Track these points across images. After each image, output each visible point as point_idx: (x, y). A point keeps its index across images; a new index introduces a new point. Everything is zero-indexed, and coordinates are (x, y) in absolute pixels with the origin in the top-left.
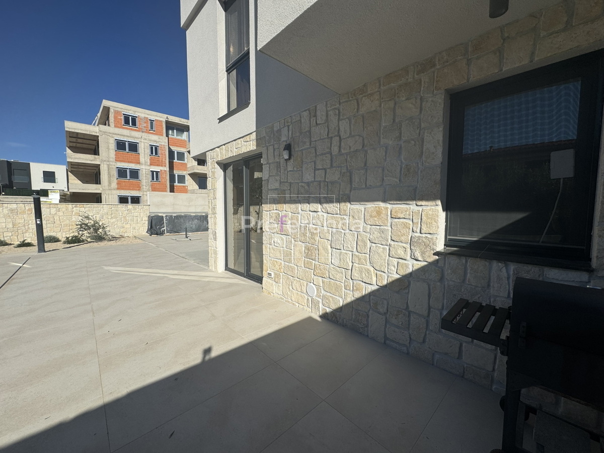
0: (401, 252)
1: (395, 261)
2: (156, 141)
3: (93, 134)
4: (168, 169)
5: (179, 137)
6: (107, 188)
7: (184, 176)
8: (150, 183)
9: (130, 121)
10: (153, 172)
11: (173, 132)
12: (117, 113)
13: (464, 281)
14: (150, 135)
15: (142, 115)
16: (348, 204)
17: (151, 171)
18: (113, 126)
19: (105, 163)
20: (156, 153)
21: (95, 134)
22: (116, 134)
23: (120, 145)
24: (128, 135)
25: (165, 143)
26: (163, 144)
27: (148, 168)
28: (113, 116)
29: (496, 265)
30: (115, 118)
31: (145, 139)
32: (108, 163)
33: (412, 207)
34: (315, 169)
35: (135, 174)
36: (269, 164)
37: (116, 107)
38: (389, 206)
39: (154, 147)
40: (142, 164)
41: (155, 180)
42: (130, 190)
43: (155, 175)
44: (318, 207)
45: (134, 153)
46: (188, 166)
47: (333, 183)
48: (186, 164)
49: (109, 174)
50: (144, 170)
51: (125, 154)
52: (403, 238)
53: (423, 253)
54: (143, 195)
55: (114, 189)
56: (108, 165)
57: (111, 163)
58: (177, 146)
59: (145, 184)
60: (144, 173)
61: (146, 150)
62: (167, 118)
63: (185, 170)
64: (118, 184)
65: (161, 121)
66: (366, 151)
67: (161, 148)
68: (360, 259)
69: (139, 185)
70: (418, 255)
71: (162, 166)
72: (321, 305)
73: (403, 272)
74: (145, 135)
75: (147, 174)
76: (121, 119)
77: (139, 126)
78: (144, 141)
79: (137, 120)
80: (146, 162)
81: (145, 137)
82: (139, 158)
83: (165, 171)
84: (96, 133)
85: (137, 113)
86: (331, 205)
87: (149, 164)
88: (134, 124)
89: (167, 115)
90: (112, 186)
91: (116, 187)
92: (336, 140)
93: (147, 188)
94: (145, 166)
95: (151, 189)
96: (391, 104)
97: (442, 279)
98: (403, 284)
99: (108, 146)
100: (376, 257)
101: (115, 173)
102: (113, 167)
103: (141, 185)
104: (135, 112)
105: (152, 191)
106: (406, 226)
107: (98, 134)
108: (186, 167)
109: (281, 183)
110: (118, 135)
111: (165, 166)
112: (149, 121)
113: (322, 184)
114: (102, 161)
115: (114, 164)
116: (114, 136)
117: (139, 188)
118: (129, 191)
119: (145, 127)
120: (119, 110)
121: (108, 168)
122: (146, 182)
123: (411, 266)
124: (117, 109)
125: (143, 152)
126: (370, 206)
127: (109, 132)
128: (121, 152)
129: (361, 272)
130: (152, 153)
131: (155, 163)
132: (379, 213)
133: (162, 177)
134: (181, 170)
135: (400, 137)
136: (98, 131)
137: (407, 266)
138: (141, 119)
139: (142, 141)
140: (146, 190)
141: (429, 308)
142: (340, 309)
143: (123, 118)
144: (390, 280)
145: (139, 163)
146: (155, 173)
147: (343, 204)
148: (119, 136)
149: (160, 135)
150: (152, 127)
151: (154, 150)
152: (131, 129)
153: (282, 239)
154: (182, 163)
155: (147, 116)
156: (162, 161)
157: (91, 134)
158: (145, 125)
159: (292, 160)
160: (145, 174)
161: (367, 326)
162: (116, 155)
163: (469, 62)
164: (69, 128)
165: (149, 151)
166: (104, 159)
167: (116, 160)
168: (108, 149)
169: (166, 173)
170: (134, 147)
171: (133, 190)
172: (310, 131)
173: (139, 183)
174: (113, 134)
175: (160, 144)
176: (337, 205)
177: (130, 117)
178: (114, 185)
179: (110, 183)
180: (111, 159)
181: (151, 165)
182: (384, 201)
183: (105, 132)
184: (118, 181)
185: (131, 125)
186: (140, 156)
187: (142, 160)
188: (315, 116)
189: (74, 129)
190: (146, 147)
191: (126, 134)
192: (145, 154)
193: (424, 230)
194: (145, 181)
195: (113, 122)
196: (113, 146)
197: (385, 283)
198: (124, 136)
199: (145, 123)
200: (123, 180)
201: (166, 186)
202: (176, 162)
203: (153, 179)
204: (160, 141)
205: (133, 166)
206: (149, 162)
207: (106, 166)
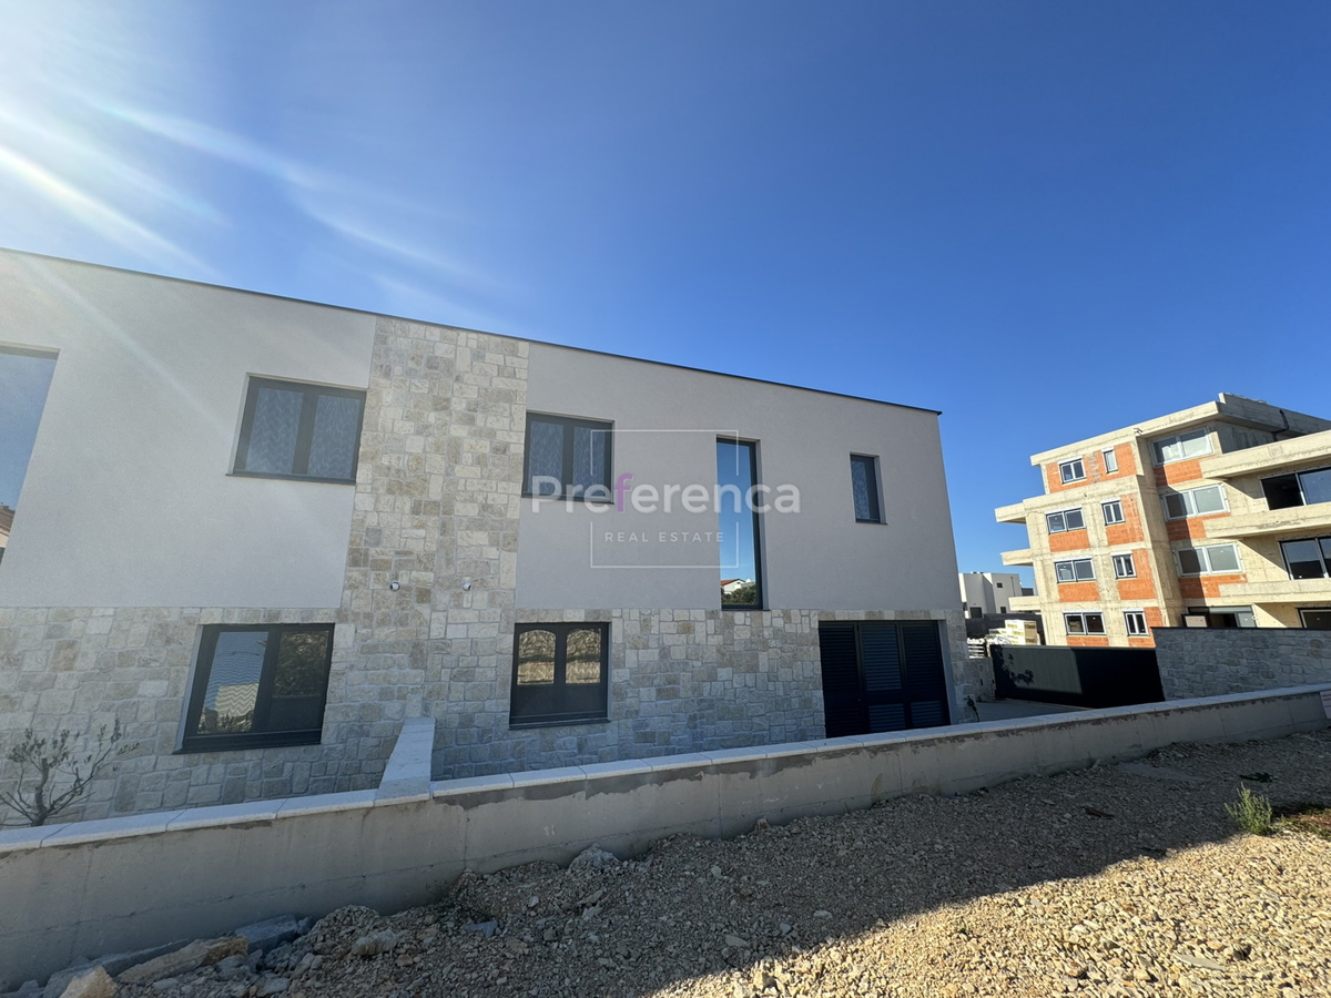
2: (1112, 493)
3: (1020, 517)
4: (1150, 545)
6: (1046, 600)
8: (1114, 583)
9: (1073, 471)
10: (1117, 559)
11: (1176, 449)
12: (1051, 467)
15: (1090, 451)
17: (1114, 557)
18: (1046, 493)
19: (1037, 558)
20: (1118, 517)
21: (1022, 516)
22: (1050, 505)
23: (1055, 522)
24: (1062, 499)
25: (1132, 488)
27: (1105, 551)
28: (1047, 475)
30: (1050, 477)
31: (1092, 496)
32: (1042, 558)
35: (1084, 569)
37: (1050, 459)
39: (1111, 506)
40: (1094, 547)
41: (1126, 575)
42: (1081, 600)
43: (1124, 564)
45: (1077, 530)
49: (1045, 576)
50: (1100, 559)
51: (1064, 535)
54: (1106, 608)
55: (1056, 602)
56: (1042, 561)
57: (1046, 557)
59: (1105, 587)
60: (1101, 563)
61: (1096, 516)
62: (1139, 431)
64: (1061, 592)
65: (1127, 444)
67: (1126, 501)
69: (1094, 589)
71: (1134, 541)
74: (1087, 489)
75: (1107, 565)
76: (1058, 475)
77: (1089, 473)
78: (1091, 500)
79: (1083, 464)
80: (1100, 541)
82: (1087, 536)
83: (1143, 550)
85: (1080, 453)
87: (1106, 543)
88: (1079, 473)
89: (1136, 426)
90: (1052, 597)
91: (1059, 598)
93: (1111, 593)
94: (1100, 550)
95: (1118, 595)
99: (1039, 529)
101: (1052, 573)
102: (1049, 562)
103: (1098, 590)
104: (1077, 451)
105: (1122, 599)
107: (1025, 515)
111: (1142, 539)
112: (1103, 456)
114: (1034, 555)
115: (1049, 557)
116: (1043, 509)
117: (1095, 595)
118: (1080, 604)
119: (1096, 471)
120: (1055, 460)
121: (1043, 566)
122: (1107, 582)
124: (1049, 462)
125: (1092, 522)
127: (1041, 505)
128: (1057, 533)
130: (1109, 519)
131: (1119, 537)
133: (1141, 566)
136: (1023, 511)
138: (1089, 459)
139: (1088, 501)
140: (1110, 598)
143: (1060, 471)
145: (1087, 546)
146: (1122, 559)
148: (1050, 508)
149: (1128, 474)
151: (1113, 511)
152: (1076, 486)
155: (1097, 448)
156: (1132, 529)
158: (1097, 467)
160: (1104, 564)
162: (1050, 541)
164: (1000, 518)
165: (1101, 518)
166: (1036, 551)
167: (1052, 550)
168: (1039, 534)
169: (1146, 556)
170: (1075, 519)
171: (1085, 600)
173: (1095, 584)
174: (1042, 507)
175: (1121, 496)
177: (1071, 464)
178: (1055, 595)
179: (1048, 591)
180: (1044, 551)
181: (1111, 543)
183: (1032, 508)
184: (1060, 587)
185: (1074, 478)
186: (1089, 532)
187: (1092, 538)
189: (1004, 517)
190: (1096, 512)
191: (1068, 500)
192: (1095, 526)
194: (1104, 580)
195: (1047, 485)
196: (1044, 526)
198: (1056, 504)
199: (1096, 462)
200: (1067, 582)
201: (1153, 586)
202: (1195, 518)
203: (1120, 573)
204: (1120, 490)
205: (1078, 554)
206: (1106, 538)
207: (1039, 563)
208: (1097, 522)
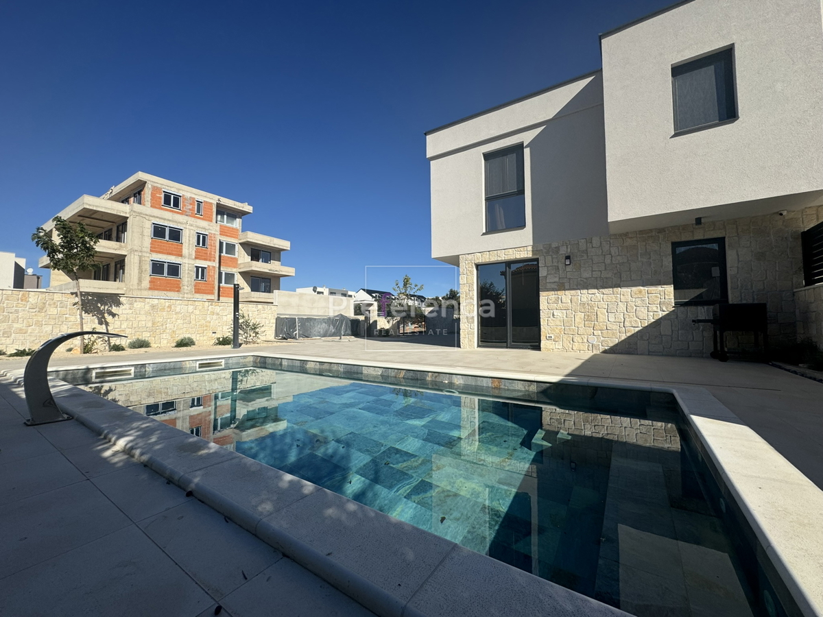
0: (655, 309)
1: (652, 314)
2: (204, 228)
3: (122, 214)
4: (217, 266)
5: (229, 225)
6: (136, 288)
7: (233, 275)
8: (193, 283)
9: (171, 201)
10: (197, 268)
11: (223, 218)
12: (155, 189)
13: (687, 317)
14: (199, 220)
15: (188, 195)
16: (619, 289)
17: (196, 267)
18: (149, 206)
19: (136, 253)
20: (204, 244)
21: (124, 215)
22: (154, 217)
23: (159, 231)
24: (169, 218)
25: (216, 231)
26: (213, 232)
27: (192, 262)
28: (150, 193)
29: (699, 308)
30: (153, 195)
31: (191, 225)
32: (140, 254)
33: (659, 288)
34: (592, 271)
35: (174, 270)
36: (547, 267)
37: (155, 182)
38: (647, 289)
39: (201, 236)
40: (185, 257)
41: (200, 279)
42: (167, 290)
43: (201, 272)
44: (595, 291)
45: (174, 243)
46: (239, 262)
47: (606, 278)
48: (236, 259)
49: (140, 267)
50: (187, 265)
51: (164, 243)
52: (655, 302)
53: (667, 308)
55: (146, 289)
56: (140, 257)
57: (145, 254)
58: (227, 236)
59: (186, 283)
60: (187, 268)
61: (191, 239)
62: (219, 200)
63: (235, 267)
64: (150, 282)
65: (211, 204)
66: (630, 263)
67: (211, 237)
68: (629, 316)
69: (179, 285)
70: (664, 309)
71: (210, 260)
72: (600, 346)
73: (656, 318)
74: (191, 220)
75: (191, 271)
76: (160, 198)
77: (183, 208)
78: (190, 227)
79: (181, 200)
80: (190, 255)
81: (191, 223)
82: (182, 249)
83: (214, 267)
84: (126, 213)
85: (181, 192)
86: (606, 290)
87: (194, 257)
88: (176, 204)
89: (219, 197)
90: (142, 285)
91: (149, 286)
92: (608, 257)
93: (189, 288)
94: (188, 260)
95: (193, 290)
96: (644, 243)
97: (677, 317)
98: (658, 323)
99: (143, 232)
100: (640, 313)
101: (149, 268)
102: (147, 259)
103: (181, 285)
104: (179, 189)
105: (195, 292)
106: (656, 297)
107: (128, 215)
108: (237, 263)
109: (560, 278)
110: (157, 217)
111: (214, 261)
112: (196, 203)
113: (598, 279)
114: (132, 251)
115: (148, 255)
116: (151, 218)
117: (178, 288)
118: (165, 292)
119: (190, 209)
120: (159, 186)
121: (140, 261)
122: (188, 281)
123: (661, 314)
124: (155, 185)
125: (187, 241)
126: (634, 289)
127: (145, 213)
128: (159, 240)
129: (631, 322)
130: (198, 243)
131: (202, 256)
132: (640, 292)
133: (209, 275)
134: (230, 266)
135: (650, 258)
136: (128, 211)
137: (659, 315)
138: (186, 199)
139: (188, 227)
140: (188, 291)
141: (672, 331)
142: (617, 345)
143: (162, 196)
144: (649, 323)
145: (181, 255)
146: (200, 269)
147: (615, 289)
148: (158, 219)
149: (209, 221)
150: (198, 211)
151: (202, 239)
152: (172, 211)
153: (562, 313)
154: (231, 258)
155: (193, 196)
156: (210, 254)
157: (119, 214)
158: (190, 207)
159: (571, 266)
160: (188, 270)
161: (637, 349)
162: (151, 244)
163: (681, 233)
164: (89, 205)
165: (194, 241)
166: (136, 248)
167: (151, 251)
168: (142, 235)
169: (214, 270)
170: (176, 235)
171: (170, 290)
172: (587, 250)
173: (179, 281)
174: (151, 216)
175: (210, 233)
176: (611, 289)
177: (172, 196)
178: (146, 283)
179: (140, 281)
180: (144, 249)
181: (196, 258)
182: (643, 286)
183: (141, 213)
184: (151, 278)
185: (172, 206)
186: (183, 246)
187: (185, 251)
188: (591, 243)
189: (96, 206)
190: (191, 236)
191: (167, 218)
192: (189, 244)
193: (667, 297)
194: (187, 279)
195: (149, 200)
196: (149, 231)
197: (646, 325)
198: (165, 219)
199: (191, 204)
200: (158, 277)
201: (214, 288)
202: (224, 256)
203: (197, 277)
204: (209, 229)
205: (173, 259)
206: (194, 254)
207: (137, 258)
208: (191, 243)
